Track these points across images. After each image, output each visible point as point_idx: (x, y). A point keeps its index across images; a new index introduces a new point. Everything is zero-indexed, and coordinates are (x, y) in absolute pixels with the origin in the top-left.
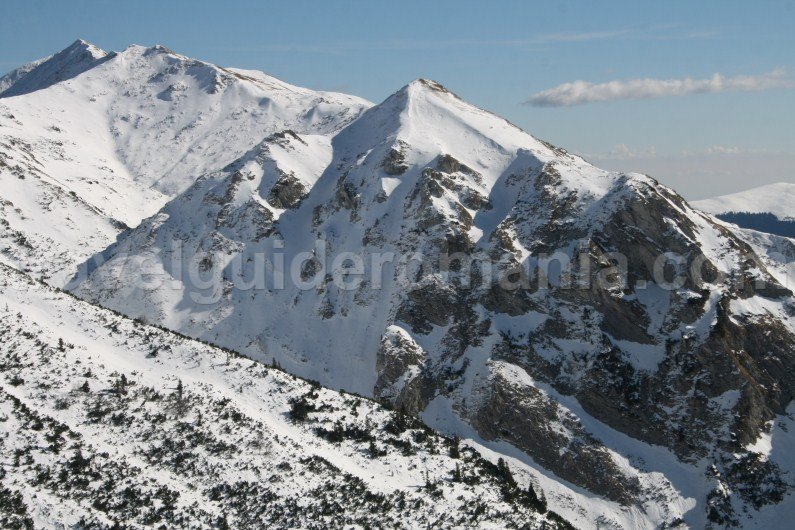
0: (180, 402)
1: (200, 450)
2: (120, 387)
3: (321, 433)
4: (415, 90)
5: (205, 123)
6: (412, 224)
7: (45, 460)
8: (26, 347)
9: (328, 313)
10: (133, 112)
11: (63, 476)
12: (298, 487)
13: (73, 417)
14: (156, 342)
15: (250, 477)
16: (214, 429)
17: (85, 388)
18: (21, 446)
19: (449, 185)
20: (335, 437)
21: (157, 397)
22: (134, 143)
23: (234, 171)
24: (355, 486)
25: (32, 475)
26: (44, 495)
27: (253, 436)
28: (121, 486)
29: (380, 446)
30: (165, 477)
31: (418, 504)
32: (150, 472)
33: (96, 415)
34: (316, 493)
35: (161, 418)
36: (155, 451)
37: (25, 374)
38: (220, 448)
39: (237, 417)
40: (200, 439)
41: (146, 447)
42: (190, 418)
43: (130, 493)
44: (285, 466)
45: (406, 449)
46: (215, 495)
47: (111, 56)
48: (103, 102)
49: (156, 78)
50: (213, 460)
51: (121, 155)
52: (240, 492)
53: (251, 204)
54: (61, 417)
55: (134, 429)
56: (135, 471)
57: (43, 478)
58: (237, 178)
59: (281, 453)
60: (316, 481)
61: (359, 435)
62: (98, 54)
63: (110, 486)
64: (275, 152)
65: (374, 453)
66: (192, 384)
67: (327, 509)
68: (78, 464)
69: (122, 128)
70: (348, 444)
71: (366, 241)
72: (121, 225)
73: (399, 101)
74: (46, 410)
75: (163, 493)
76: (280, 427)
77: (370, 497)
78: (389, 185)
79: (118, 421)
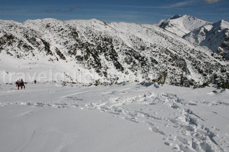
0: (200, 52)
1: (202, 57)
2: (193, 50)
3: (215, 57)
4: (223, 21)
5: (194, 23)
6: (222, 36)
7: (187, 56)
8: (183, 44)
9: (211, 45)
10: (186, 22)
11: (189, 58)
12: (213, 63)
13: (189, 52)
14: (196, 46)
15: (208, 61)
16: (204, 55)
17: (189, 49)
18: (184, 54)
19: (227, 32)
20: (216, 58)
21: (197, 51)
22: (186, 25)
23: (200, 28)
24: (219, 64)
25: (185, 58)
26: (187, 60)
27: (208, 57)
28: (195, 60)
29: (221, 60)
30: (199, 60)
31: (227, 67)
32: (197, 59)
33: (191, 52)
34: (215, 64)
35: (198, 54)
36: (197, 57)
37: (183, 47)
38: (204, 58)
39: (206, 55)
40: (202, 56)
41: (197, 56)
42: (201, 54)
43: (196, 61)
44: (212, 61)
45: (224, 61)
46: (204, 62)
47: (182, 16)
48: (182, 20)
49: (188, 18)
50: (204, 59)
51: (184, 26)
52: (207, 63)
53: (202, 32)
54: (188, 52)
55: (195, 54)
56: (196, 59)
57: (187, 58)
58: (200, 29)
59: (211, 59)
60: (215, 63)
61: (219, 58)
62: (180, 16)
63: (193, 60)
64: (205, 27)
65: (221, 61)
66: (201, 50)
67: (217, 66)
68: (190, 57)
69: (185, 23)
70: (218, 59)
71: (216, 37)
72: (186, 34)
73: (220, 22)
74: (186, 51)
75: (199, 61)
76: (211, 56)
77: (221, 65)
78: (219, 31)
79: (193, 53)
